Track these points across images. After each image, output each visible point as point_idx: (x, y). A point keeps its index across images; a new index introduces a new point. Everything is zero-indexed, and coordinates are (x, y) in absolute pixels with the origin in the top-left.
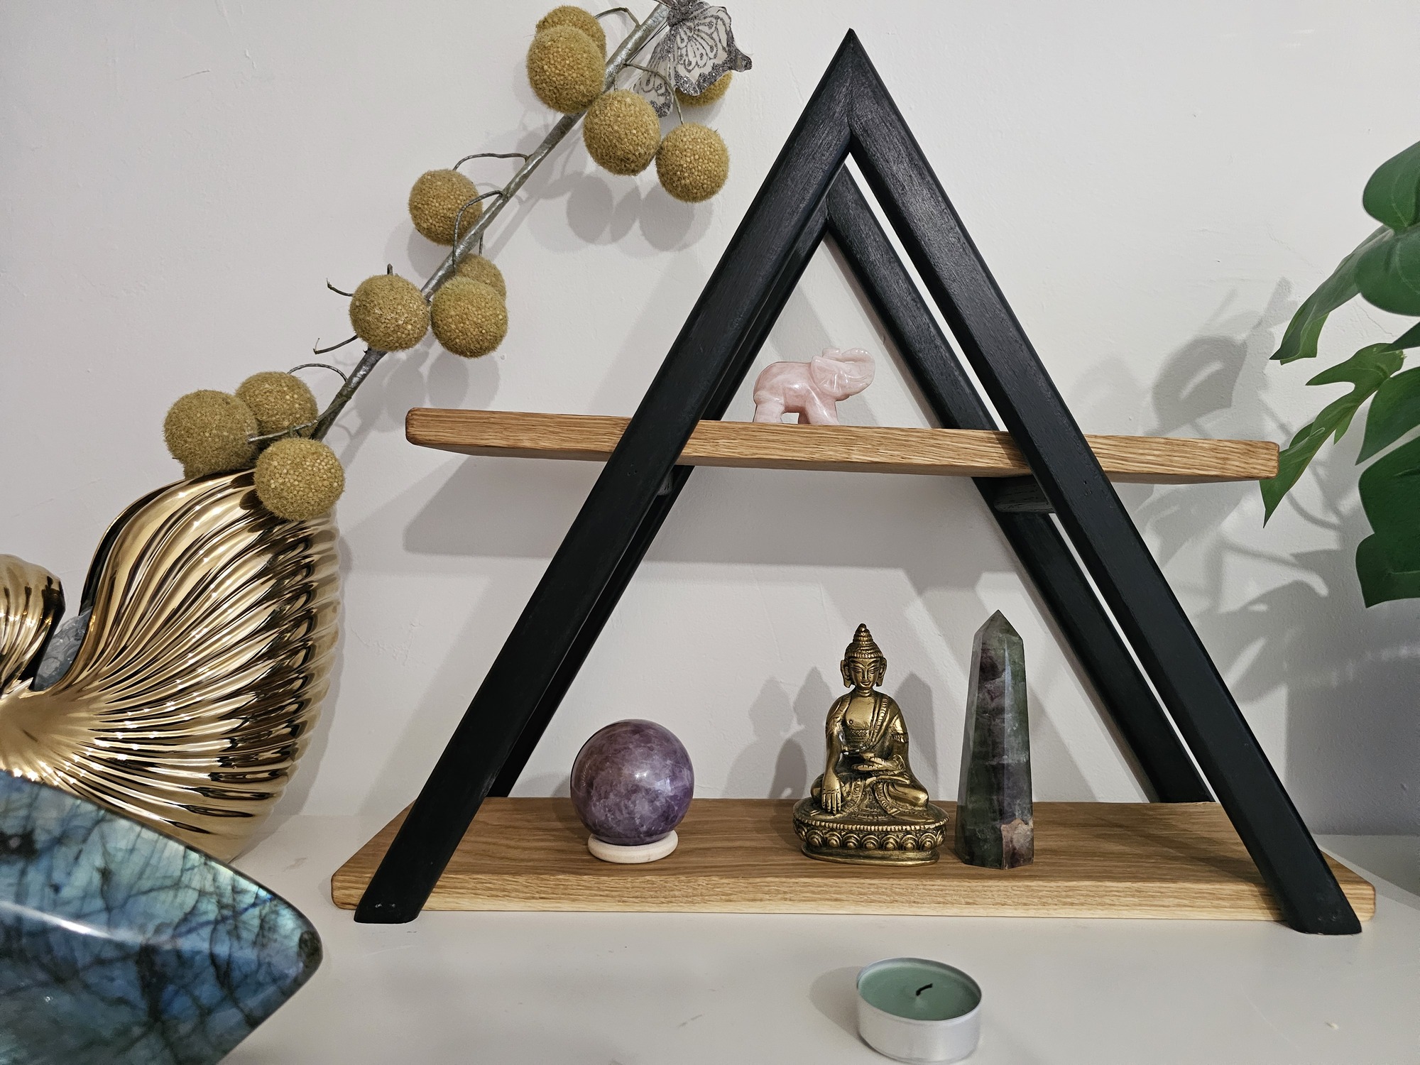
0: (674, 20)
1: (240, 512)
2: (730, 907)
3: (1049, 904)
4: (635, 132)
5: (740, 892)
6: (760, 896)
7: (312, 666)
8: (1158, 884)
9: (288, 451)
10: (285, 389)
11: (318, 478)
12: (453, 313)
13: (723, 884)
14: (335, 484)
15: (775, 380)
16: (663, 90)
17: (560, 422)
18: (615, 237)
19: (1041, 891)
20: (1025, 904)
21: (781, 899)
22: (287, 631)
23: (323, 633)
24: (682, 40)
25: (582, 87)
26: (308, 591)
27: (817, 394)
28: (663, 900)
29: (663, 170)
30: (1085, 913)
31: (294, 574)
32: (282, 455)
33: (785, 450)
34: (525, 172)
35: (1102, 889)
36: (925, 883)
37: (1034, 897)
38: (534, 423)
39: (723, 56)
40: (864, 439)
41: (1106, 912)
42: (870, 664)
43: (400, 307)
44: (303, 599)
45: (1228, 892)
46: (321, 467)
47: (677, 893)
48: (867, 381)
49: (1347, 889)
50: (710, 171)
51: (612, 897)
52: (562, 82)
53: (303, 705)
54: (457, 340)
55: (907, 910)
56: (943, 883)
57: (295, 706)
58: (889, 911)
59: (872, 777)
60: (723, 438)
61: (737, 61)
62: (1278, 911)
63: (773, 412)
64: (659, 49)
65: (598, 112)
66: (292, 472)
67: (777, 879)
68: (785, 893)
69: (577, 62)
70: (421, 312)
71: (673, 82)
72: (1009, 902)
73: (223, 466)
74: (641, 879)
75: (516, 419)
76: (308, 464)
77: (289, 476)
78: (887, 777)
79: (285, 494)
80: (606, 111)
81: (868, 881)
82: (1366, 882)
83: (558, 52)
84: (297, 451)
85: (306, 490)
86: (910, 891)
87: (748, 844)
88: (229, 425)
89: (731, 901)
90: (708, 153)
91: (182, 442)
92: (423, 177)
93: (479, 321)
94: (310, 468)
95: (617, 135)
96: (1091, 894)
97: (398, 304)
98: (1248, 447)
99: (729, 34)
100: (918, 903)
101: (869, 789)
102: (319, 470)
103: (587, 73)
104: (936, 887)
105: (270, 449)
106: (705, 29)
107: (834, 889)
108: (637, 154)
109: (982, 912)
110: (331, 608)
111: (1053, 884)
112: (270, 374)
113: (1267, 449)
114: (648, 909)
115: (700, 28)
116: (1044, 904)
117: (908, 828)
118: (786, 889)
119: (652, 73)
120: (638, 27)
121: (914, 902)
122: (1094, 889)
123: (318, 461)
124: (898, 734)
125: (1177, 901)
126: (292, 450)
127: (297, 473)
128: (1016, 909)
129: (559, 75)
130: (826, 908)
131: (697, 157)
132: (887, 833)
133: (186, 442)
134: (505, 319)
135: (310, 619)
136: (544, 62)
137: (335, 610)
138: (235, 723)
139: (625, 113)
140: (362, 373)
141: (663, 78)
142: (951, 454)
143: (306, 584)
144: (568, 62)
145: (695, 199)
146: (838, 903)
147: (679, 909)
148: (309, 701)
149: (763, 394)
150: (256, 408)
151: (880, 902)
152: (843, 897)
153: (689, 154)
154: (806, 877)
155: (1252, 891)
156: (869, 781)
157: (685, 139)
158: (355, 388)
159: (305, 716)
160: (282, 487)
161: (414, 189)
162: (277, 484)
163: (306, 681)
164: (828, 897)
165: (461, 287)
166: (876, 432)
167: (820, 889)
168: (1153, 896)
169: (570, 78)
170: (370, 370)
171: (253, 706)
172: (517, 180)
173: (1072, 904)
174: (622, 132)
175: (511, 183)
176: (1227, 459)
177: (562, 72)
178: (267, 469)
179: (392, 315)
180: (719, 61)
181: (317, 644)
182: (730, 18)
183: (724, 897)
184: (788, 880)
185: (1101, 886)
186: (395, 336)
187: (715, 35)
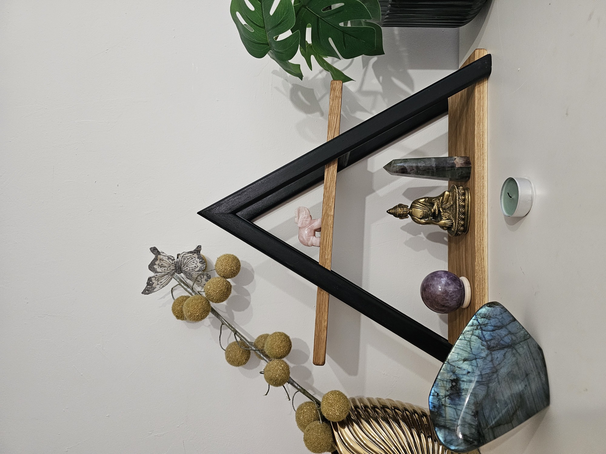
0: (180, 272)
1: (346, 429)
2: (486, 258)
3: (483, 152)
4: (219, 285)
5: (480, 255)
6: (482, 248)
7: (401, 408)
8: (476, 117)
9: (326, 408)
10: (302, 411)
11: (336, 398)
12: (277, 350)
13: (477, 260)
14: (337, 393)
15: (305, 239)
16: (202, 276)
17: (319, 312)
18: (249, 294)
19: (478, 154)
20: (483, 160)
21: (483, 241)
22: (389, 416)
23: (389, 403)
24: (187, 269)
25: (204, 303)
26: (374, 408)
27: (310, 225)
28: (484, 282)
29: (231, 276)
30: (486, 140)
31: (368, 412)
32: (328, 411)
33: (329, 236)
34: (228, 324)
35: (478, 135)
36: (476, 193)
37: (480, 157)
38: (319, 321)
39: (195, 255)
40: (326, 210)
41: (485, 134)
42: (401, 209)
43: (276, 368)
44: (377, 410)
45: (478, 95)
46: (332, 397)
47: (481, 277)
48: (306, 209)
49: (477, 58)
50: (232, 260)
51: (483, 299)
52: (202, 309)
53: (415, 412)
54: (287, 349)
55: (486, 199)
56: (476, 187)
57: (416, 414)
58: (486, 205)
59: (440, 210)
60: (325, 256)
61: (198, 250)
62: (484, 80)
63: (315, 240)
64: (188, 277)
65: (212, 298)
66: (334, 407)
67: (476, 242)
68: (480, 240)
69: (196, 304)
70: (277, 361)
71: (200, 272)
72: (482, 165)
73: (330, 433)
74: (476, 289)
75: (317, 327)
76: (331, 402)
77: (335, 408)
78: (440, 204)
79: (341, 410)
80: (212, 295)
81: (476, 212)
82: (474, 51)
83: (193, 310)
84: (326, 405)
85: (340, 402)
86: (479, 198)
87: (464, 252)
88: (317, 429)
89: (484, 258)
90: (226, 261)
91: (323, 446)
92: (228, 361)
93: (280, 341)
94: (332, 401)
95: (220, 291)
96: (479, 138)
97: (275, 369)
98: (332, 90)
99: (188, 253)
100: (483, 195)
101: (444, 211)
102: (333, 398)
103: (199, 301)
104: (478, 189)
105: (325, 415)
106: (185, 261)
107: (479, 223)
108: (226, 285)
109: (486, 174)
110: (379, 400)
111: (476, 151)
112: (296, 417)
113: (333, 84)
114: (487, 287)
115: (184, 262)
116: (483, 154)
117: (457, 198)
118: (479, 239)
119: (196, 280)
120: (180, 284)
121: (483, 196)
122: (478, 137)
123: (330, 398)
124: (425, 200)
125: (481, 111)
126: (326, 407)
127: (334, 405)
128: (485, 163)
129: (200, 310)
130: (485, 226)
131: (227, 264)
132: (459, 205)
133: (322, 445)
134: (279, 333)
135: (384, 407)
136: (196, 315)
137: (380, 399)
138: (422, 436)
139: (213, 288)
140: (296, 385)
141: (198, 276)
142: (332, 183)
143: (372, 408)
144: (196, 307)
145: (240, 266)
146: (483, 222)
147: (487, 276)
148: (413, 410)
149: (309, 243)
150: (309, 421)
151: (483, 208)
152: (481, 220)
153: (226, 267)
154: (475, 232)
155: (477, 88)
156: (441, 211)
157: (221, 268)
158: (301, 388)
159: (419, 411)
160: (339, 411)
161: (231, 364)
162: (338, 412)
163: (406, 410)
164: (482, 225)
165: (268, 347)
166: (324, 207)
167: (479, 228)
168: (480, 119)
169: (201, 307)
170: (295, 382)
171: (417, 429)
172: (230, 327)
173: (483, 145)
174: (219, 289)
175: (231, 330)
176: (336, 96)
177: (199, 309)
178: (332, 416)
179: (279, 371)
180: (196, 256)
181: (393, 406)
182: (184, 252)
183: (482, 261)
184: (476, 238)
185: (477, 135)
186: (285, 371)
187: (188, 258)
